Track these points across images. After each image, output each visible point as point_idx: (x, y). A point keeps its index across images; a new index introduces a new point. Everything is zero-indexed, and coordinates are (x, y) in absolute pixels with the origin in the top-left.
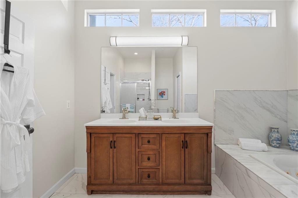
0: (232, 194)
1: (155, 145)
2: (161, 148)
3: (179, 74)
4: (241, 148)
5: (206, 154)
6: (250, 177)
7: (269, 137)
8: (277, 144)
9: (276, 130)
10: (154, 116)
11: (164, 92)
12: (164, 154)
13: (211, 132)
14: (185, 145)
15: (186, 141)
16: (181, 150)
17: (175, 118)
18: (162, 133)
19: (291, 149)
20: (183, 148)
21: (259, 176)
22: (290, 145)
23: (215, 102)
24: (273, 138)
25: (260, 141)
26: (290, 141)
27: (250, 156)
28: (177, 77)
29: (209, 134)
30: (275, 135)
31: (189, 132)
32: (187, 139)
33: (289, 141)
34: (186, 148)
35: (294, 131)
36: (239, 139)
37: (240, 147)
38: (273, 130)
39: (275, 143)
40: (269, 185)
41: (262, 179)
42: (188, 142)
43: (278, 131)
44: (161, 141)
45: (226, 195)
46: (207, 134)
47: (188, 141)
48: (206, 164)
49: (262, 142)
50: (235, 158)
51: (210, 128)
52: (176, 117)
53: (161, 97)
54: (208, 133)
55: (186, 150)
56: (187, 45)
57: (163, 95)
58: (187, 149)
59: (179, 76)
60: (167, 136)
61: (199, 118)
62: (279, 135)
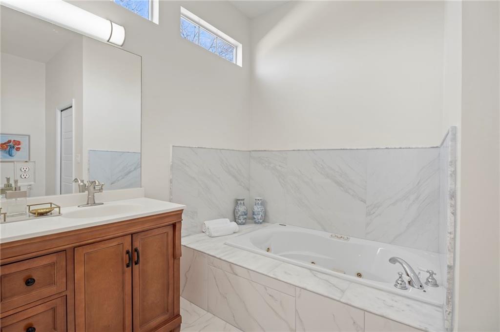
0: (205, 312)
1: (52, 283)
2: (70, 286)
3: (72, 104)
4: (210, 237)
5: (171, 261)
6: (236, 275)
7: (234, 212)
8: (244, 219)
9: (242, 202)
10: (29, 206)
11: (19, 143)
12: (80, 297)
13: (179, 220)
14: (133, 258)
15: (136, 250)
16: (123, 273)
17: (95, 204)
18: (74, 248)
19: (256, 223)
20: (128, 266)
21: (249, 268)
22: (255, 218)
23: (172, 166)
24: (239, 213)
25: (228, 220)
26: (256, 213)
27: (225, 244)
28: (61, 111)
29: (177, 226)
30: (241, 209)
31: (141, 230)
32: (137, 244)
33: (254, 214)
34: (136, 263)
35: (259, 200)
36: (205, 222)
37: (208, 235)
38: (239, 202)
39: (242, 220)
40: (264, 275)
41: (254, 271)
42: (140, 249)
43: (244, 203)
44: (70, 268)
45: (200, 317)
46: (174, 225)
47: (138, 249)
48: (171, 281)
49: (231, 221)
50: (211, 254)
51: (179, 214)
52: (96, 202)
53: (8, 155)
54: (175, 223)
55: (136, 267)
56: (122, 46)
57: (14, 151)
58: (137, 265)
59: (71, 107)
60: (88, 249)
61: (145, 197)
62: (245, 208)
